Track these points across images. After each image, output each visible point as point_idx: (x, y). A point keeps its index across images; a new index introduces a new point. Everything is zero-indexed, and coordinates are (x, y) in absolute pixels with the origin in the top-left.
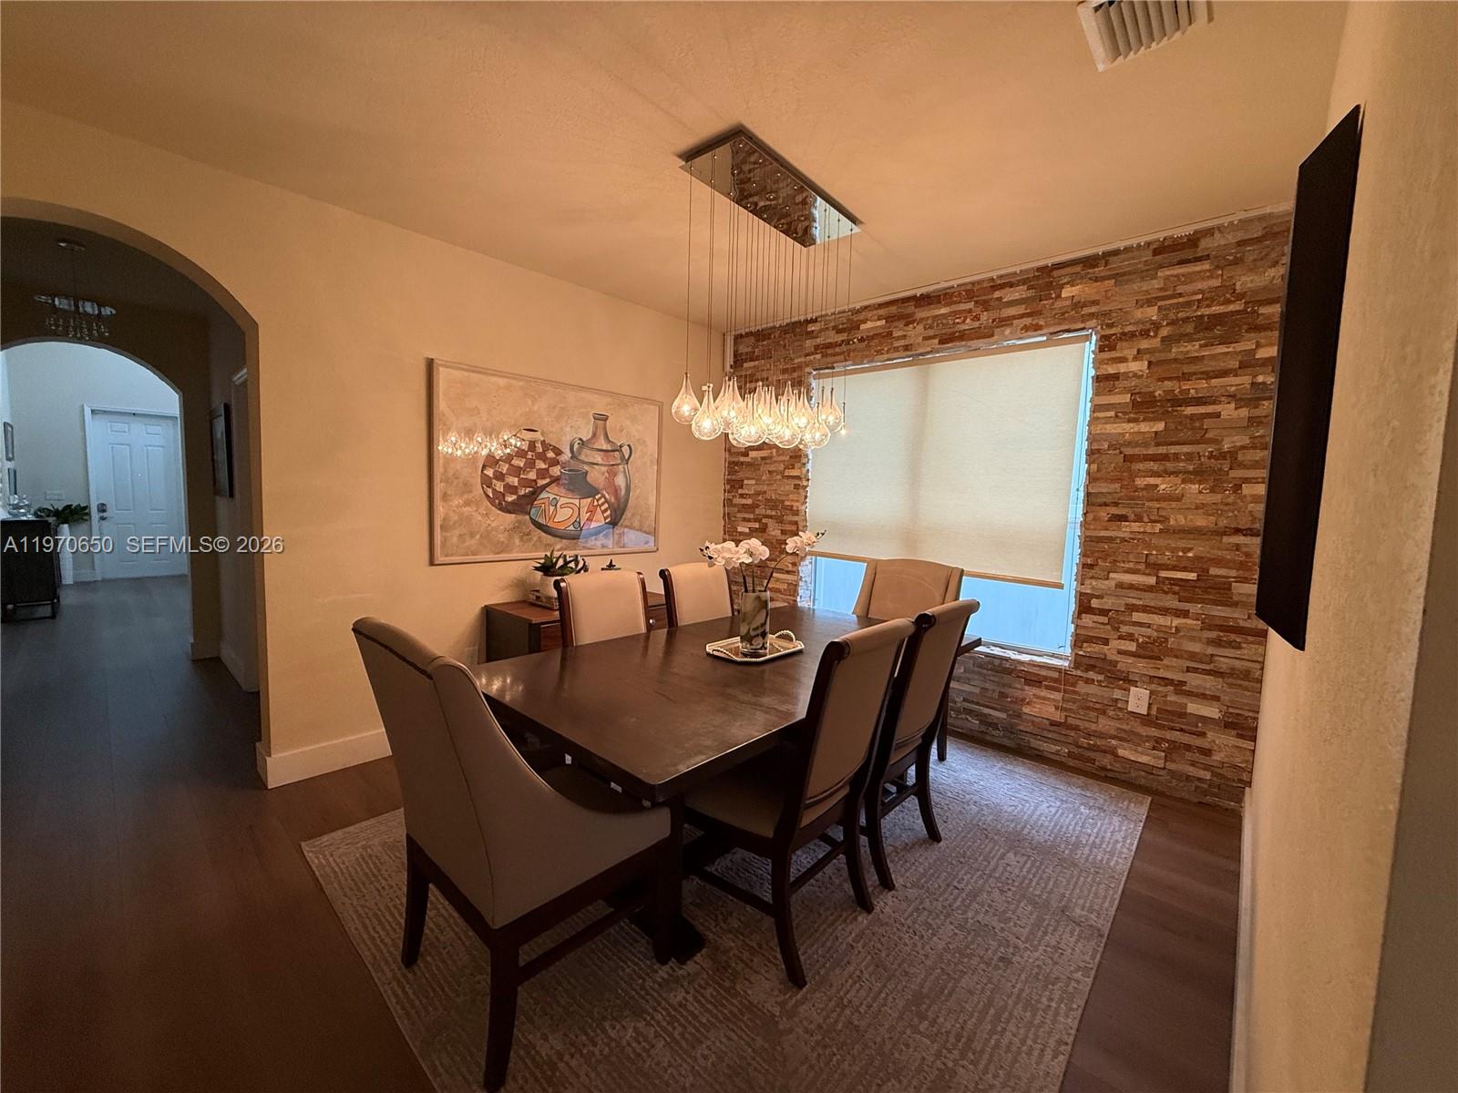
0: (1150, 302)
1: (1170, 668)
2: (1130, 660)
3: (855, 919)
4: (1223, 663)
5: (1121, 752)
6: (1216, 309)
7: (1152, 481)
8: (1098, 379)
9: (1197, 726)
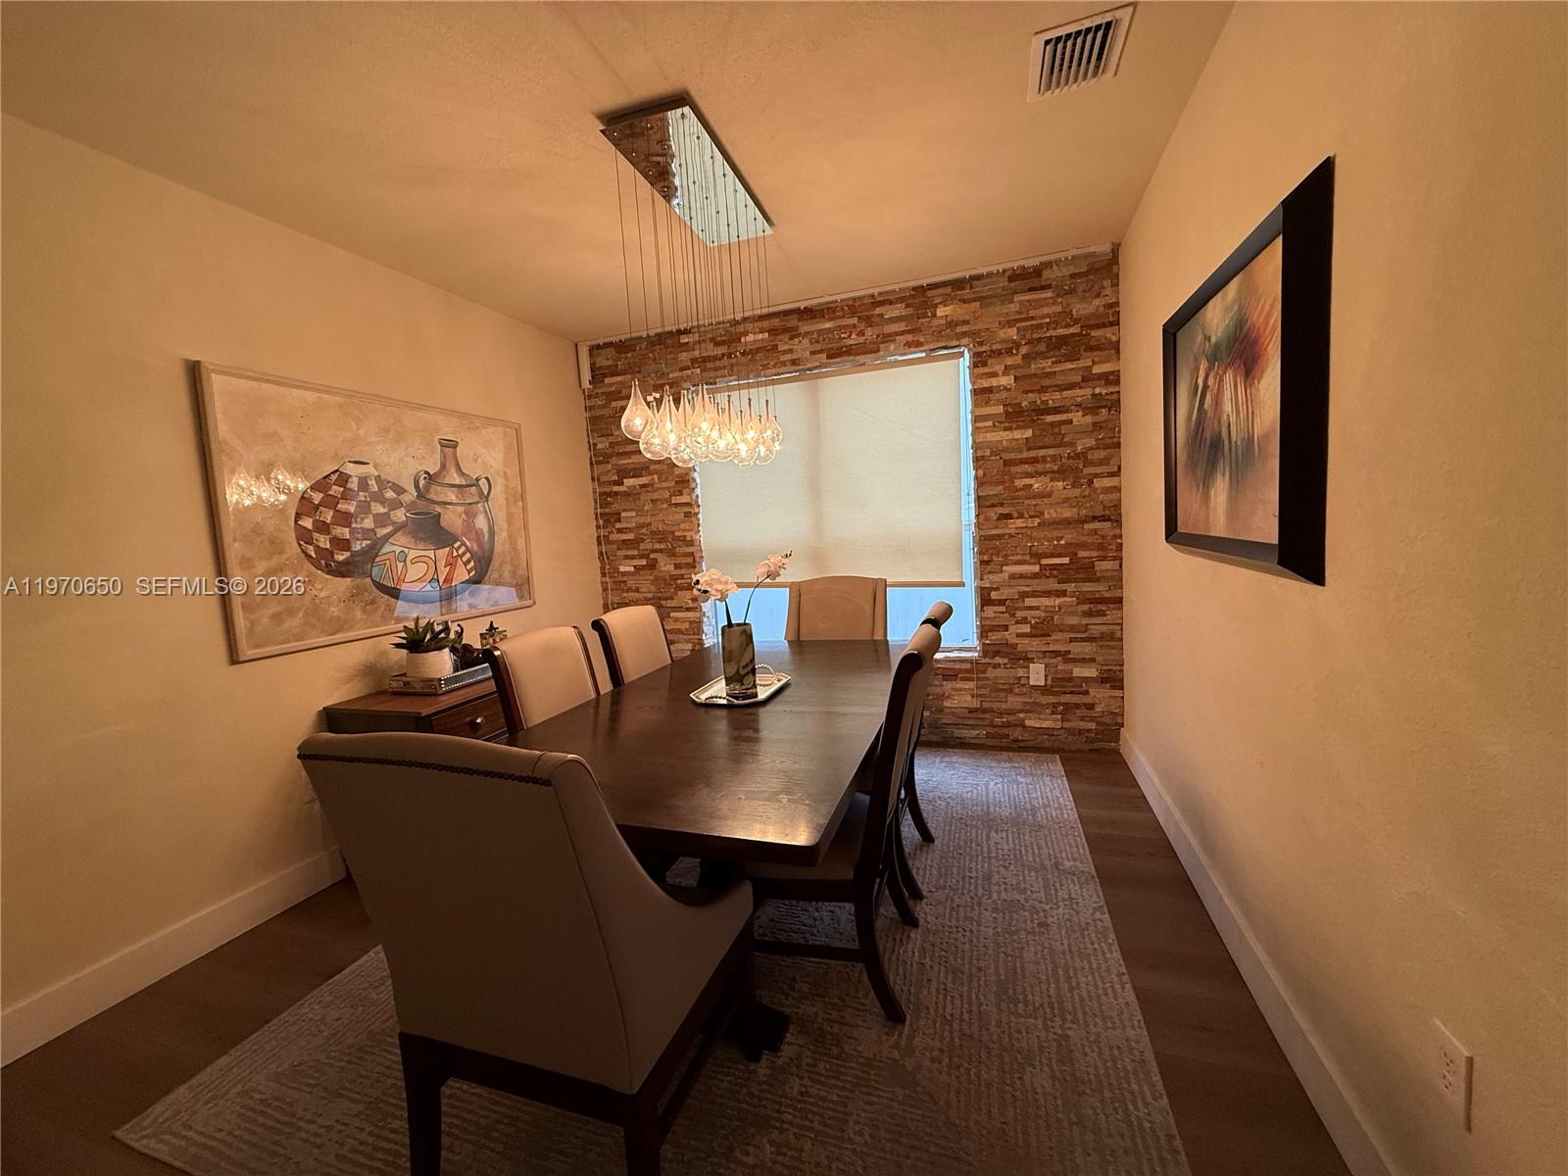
0: (1010, 324)
1: (1058, 642)
2: (1027, 641)
3: (909, 937)
4: (1095, 630)
5: (1028, 723)
6: (1061, 331)
7: (1027, 481)
8: (976, 392)
9: (1079, 687)
